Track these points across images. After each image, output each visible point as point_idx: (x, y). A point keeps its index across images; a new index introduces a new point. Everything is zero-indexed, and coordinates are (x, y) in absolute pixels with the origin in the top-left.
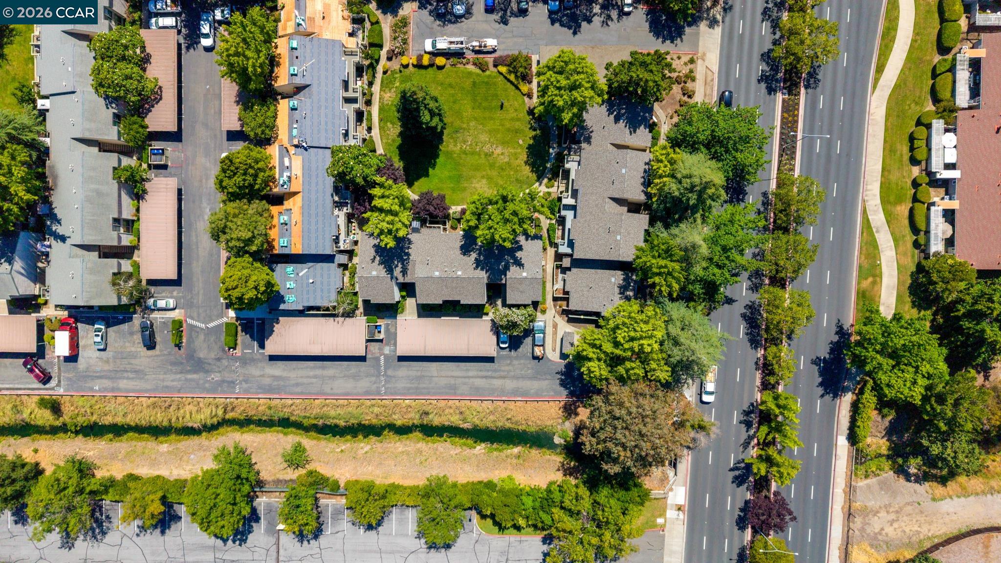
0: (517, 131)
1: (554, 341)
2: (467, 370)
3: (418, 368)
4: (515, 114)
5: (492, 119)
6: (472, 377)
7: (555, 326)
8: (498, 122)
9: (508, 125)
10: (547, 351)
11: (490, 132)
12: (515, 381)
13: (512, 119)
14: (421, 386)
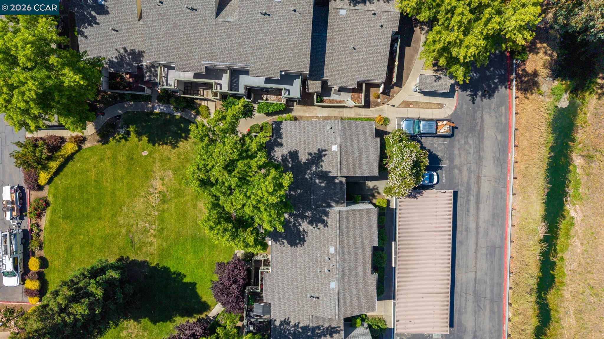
0: (131, 158)
1: (428, 106)
2: (467, 230)
3: (463, 299)
4: (106, 161)
5: (113, 193)
6: (477, 224)
7: (407, 104)
8: (118, 185)
9: (122, 171)
10: (442, 116)
11: (132, 196)
12: (485, 163)
13: (114, 164)
14: (488, 295)
